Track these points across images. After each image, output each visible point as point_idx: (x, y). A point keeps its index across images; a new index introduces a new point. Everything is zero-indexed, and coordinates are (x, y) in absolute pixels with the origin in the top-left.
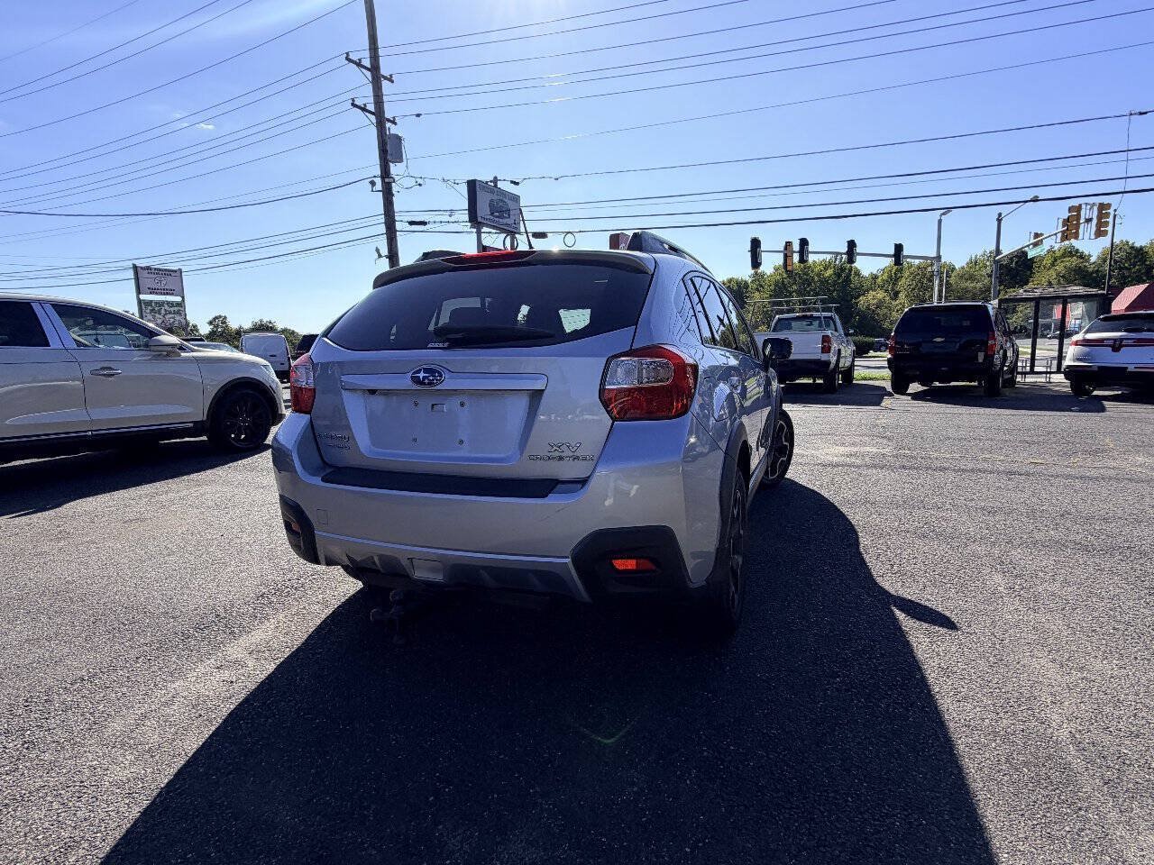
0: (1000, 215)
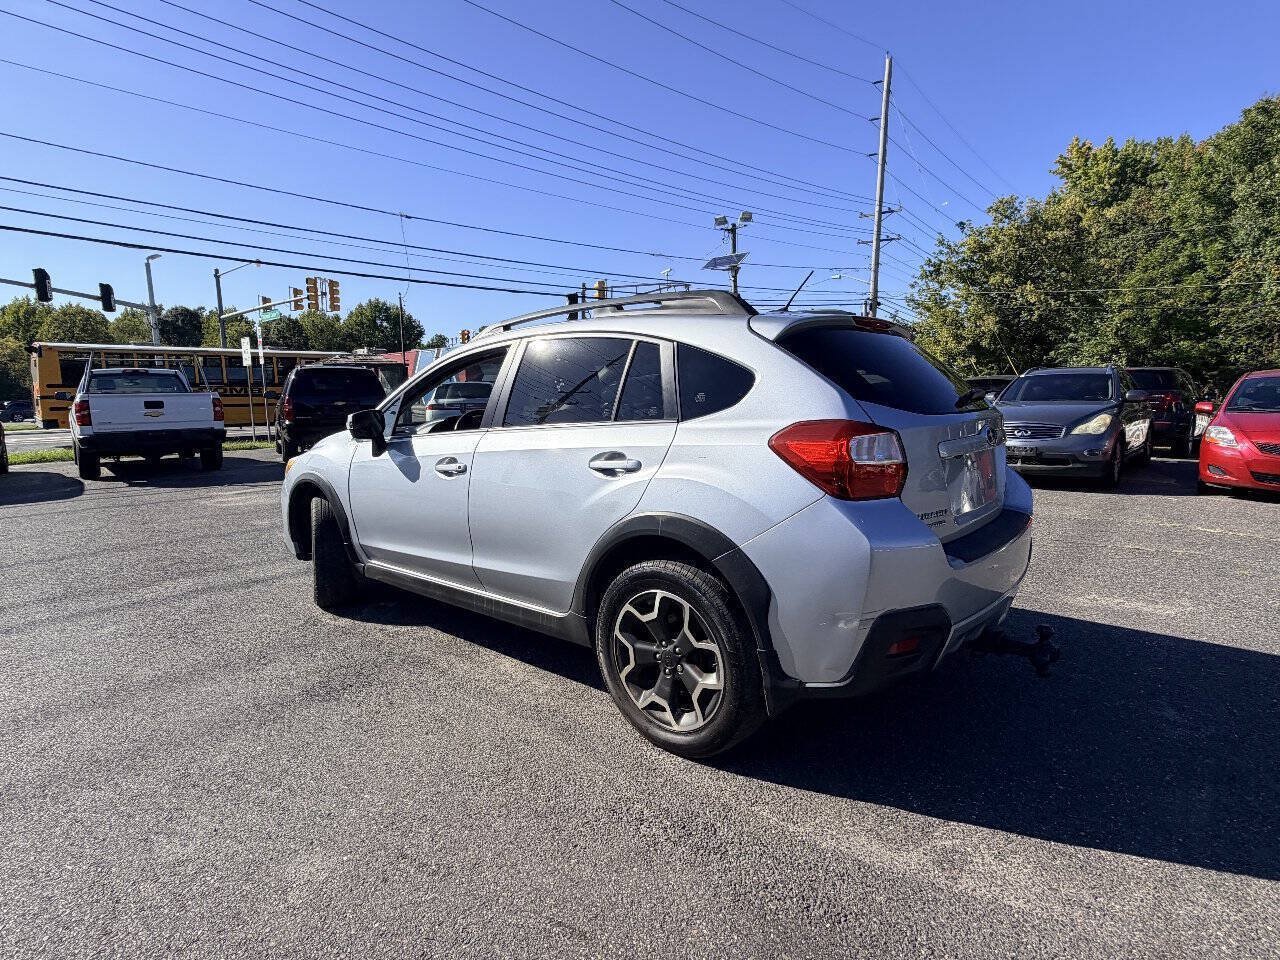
0: (217, 271)
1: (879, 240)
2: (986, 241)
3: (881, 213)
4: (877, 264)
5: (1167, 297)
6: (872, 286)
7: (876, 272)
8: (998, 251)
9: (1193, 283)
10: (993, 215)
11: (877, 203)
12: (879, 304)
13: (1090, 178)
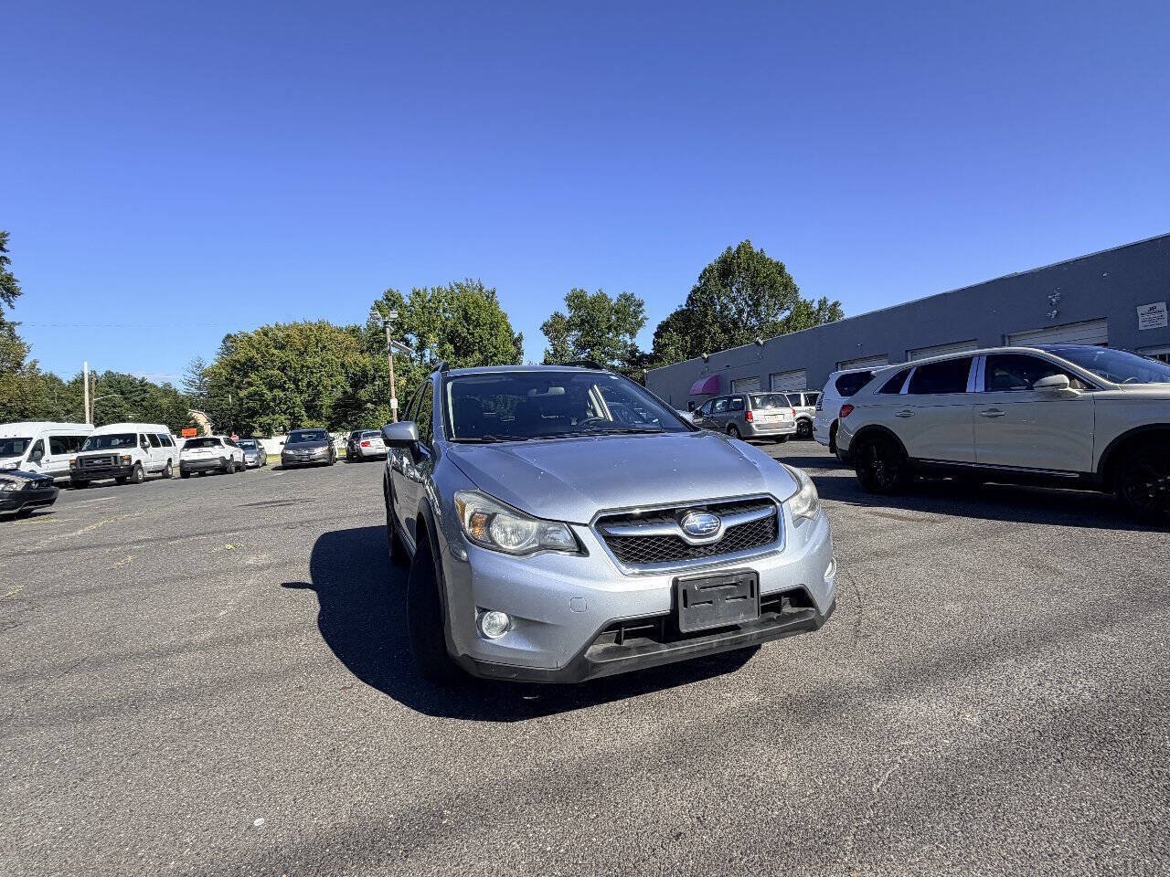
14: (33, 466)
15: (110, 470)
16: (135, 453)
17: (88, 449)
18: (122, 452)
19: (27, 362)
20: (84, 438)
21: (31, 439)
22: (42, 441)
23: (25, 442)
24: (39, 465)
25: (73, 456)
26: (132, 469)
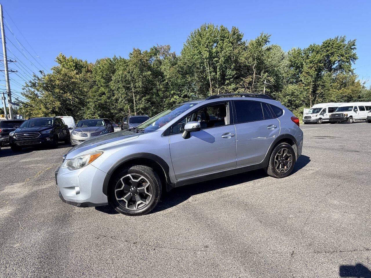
1: (8, 71)
2: (52, 78)
3: (7, 61)
4: (8, 79)
5: (99, 100)
6: (7, 88)
7: (9, 82)
8: (57, 82)
9: (104, 97)
10: (53, 71)
11: (4, 56)
12: (11, 94)
13: (68, 66)
14: (321, 116)
15: (339, 119)
16: (349, 113)
17: (337, 111)
18: (345, 113)
19: (356, 81)
20: (336, 108)
21: (322, 108)
22: (326, 109)
23: (320, 109)
24: (324, 116)
25: (331, 114)
26: (347, 118)
